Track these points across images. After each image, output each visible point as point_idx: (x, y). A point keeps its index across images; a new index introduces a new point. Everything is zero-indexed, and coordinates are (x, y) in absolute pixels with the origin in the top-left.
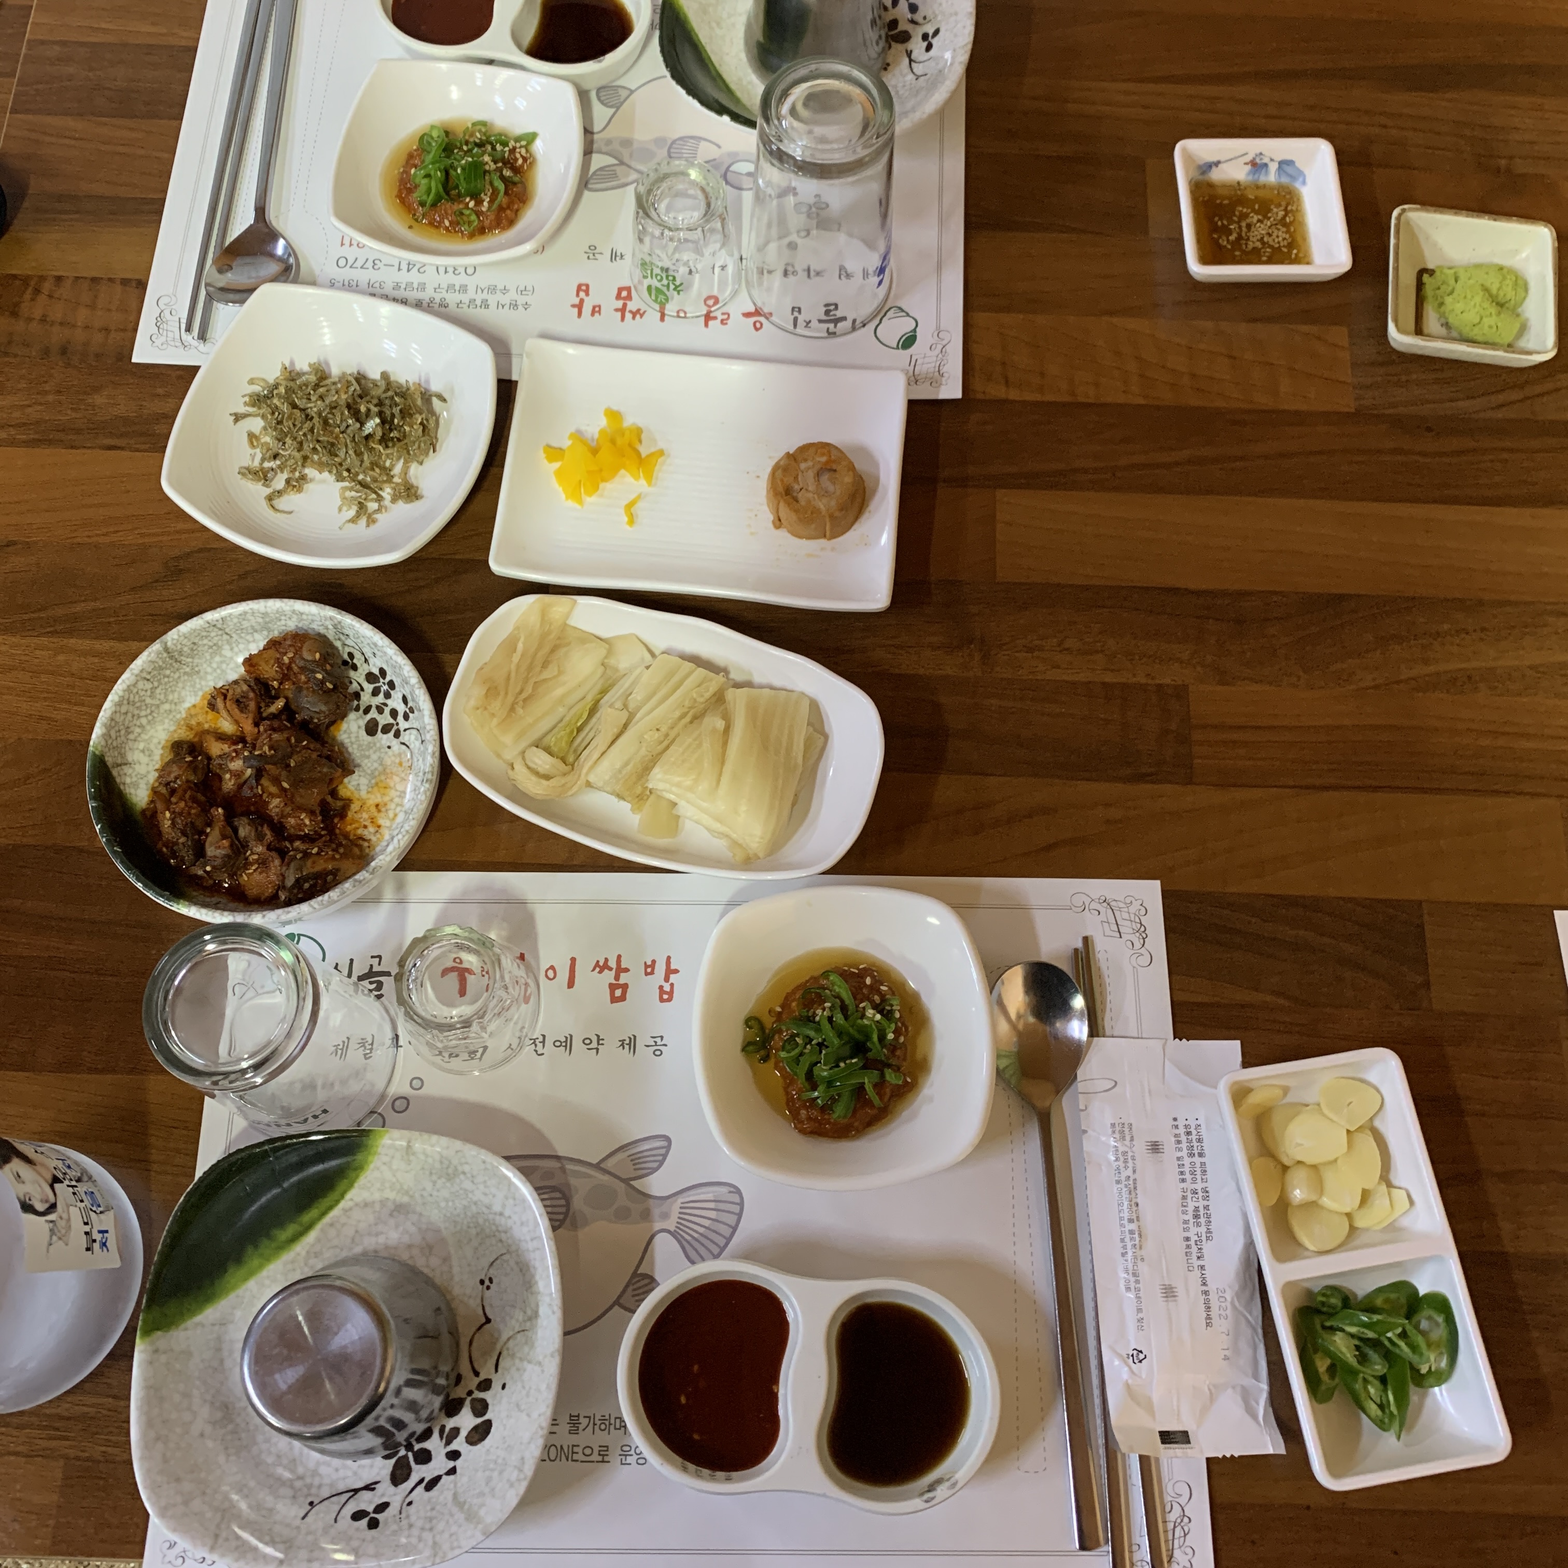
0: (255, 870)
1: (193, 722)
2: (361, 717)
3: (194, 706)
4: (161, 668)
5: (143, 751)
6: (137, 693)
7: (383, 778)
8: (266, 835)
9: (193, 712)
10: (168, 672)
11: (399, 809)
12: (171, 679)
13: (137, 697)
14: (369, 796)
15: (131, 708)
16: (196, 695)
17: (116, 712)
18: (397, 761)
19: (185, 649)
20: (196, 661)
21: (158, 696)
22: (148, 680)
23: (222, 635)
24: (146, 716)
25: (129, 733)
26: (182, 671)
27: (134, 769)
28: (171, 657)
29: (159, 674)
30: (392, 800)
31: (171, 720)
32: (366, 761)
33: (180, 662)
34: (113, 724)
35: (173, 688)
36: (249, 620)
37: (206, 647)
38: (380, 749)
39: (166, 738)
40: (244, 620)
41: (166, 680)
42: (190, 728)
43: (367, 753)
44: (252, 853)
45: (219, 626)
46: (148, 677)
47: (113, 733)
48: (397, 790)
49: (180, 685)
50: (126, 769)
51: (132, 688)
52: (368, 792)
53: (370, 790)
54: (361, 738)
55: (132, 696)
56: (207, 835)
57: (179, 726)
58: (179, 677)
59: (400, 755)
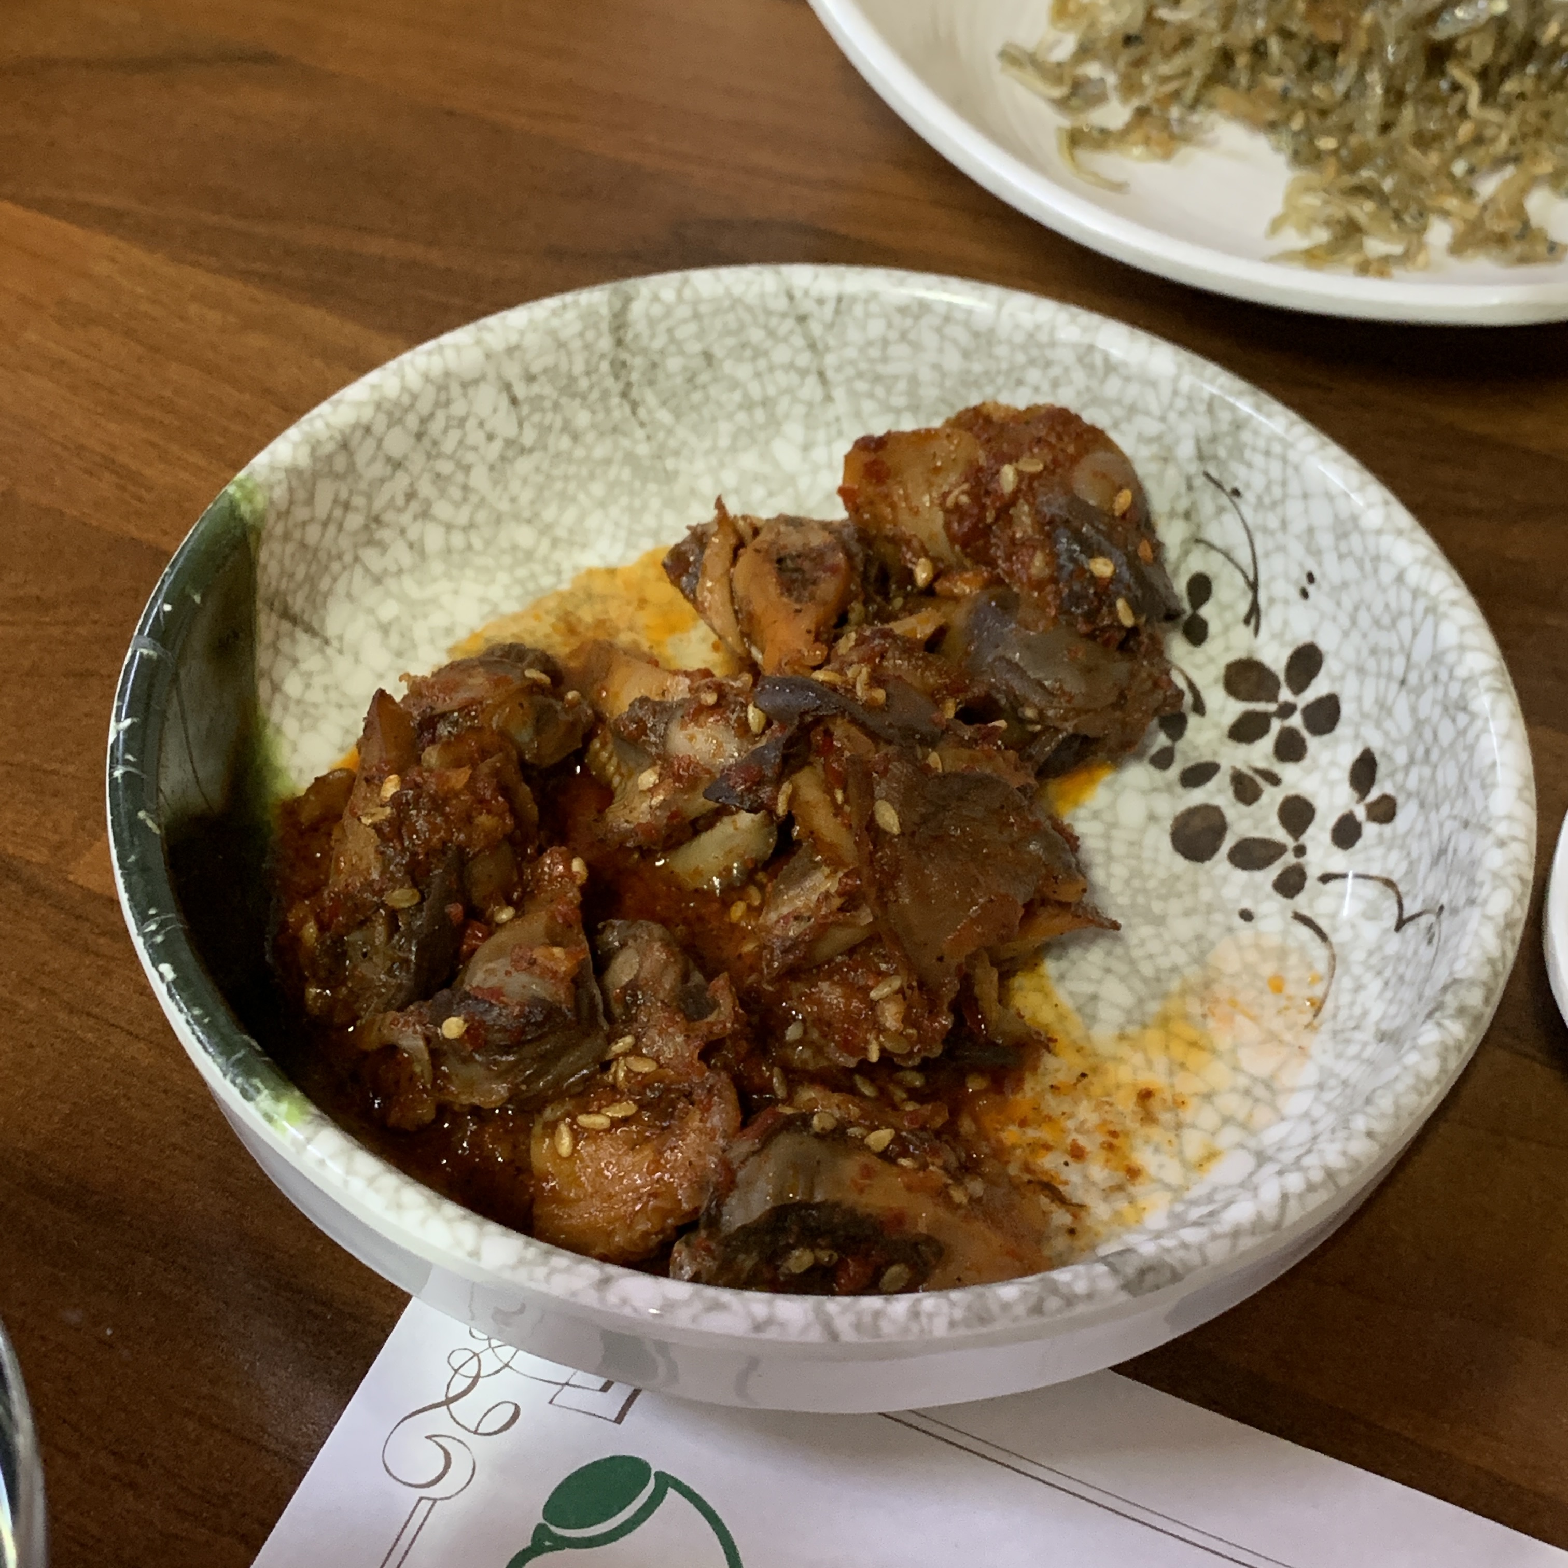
0: (615, 1123)
1: (587, 615)
2: (1169, 788)
3: (611, 572)
4: (569, 388)
5: (385, 629)
6: (462, 422)
7: (1194, 1007)
8: (715, 1005)
9: (599, 586)
10: (582, 419)
11: (1230, 1136)
12: (579, 453)
13: (454, 436)
14: (1124, 1050)
15: (417, 462)
16: (630, 545)
17: (368, 430)
18: (1268, 969)
19: (674, 364)
20: (682, 432)
21: (515, 486)
22: (514, 401)
23: (803, 373)
24: (449, 527)
25: (371, 542)
26: (625, 443)
27: (328, 667)
28: (619, 367)
29: (556, 406)
30: (1208, 1097)
31: (521, 582)
32: (1146, 931)
33: (634, 406)
34: (340, 464)
35: (572, 487)
36: (916, 347)
37: (737, 396)
38: (1210, 909)
39: (479, 626)
40: (904, 336)
41: (565, 442)
42: (570, 626)
43: (1157, 907)
44: (635, 1051)
45: (816, 329)
46: (520, 390)
47: (325, 493)
48: (1236, 1069)
49: (598, 489)
50: (304, 645)
51: (455, 390)
52: (1122, 1037)
53: (1132, 1030)
54: (1147, 854)
55: (441, 415)
56: (492, 928)
57: (536, 609)
58: (607, 462)
59: (1282, 954)
